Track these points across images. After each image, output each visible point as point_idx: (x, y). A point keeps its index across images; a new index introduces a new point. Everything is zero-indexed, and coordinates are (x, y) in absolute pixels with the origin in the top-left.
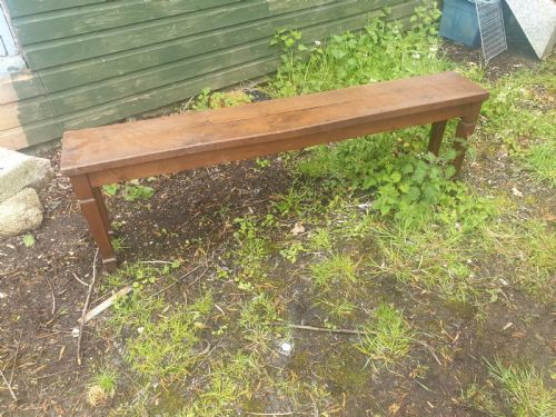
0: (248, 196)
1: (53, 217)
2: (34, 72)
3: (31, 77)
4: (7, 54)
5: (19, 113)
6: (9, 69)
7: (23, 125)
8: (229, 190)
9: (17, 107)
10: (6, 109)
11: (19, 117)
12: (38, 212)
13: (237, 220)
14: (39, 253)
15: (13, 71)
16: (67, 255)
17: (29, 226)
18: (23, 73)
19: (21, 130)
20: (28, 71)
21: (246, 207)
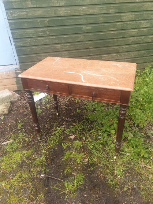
0: (67, 121)
1: (12, 112)
2: (21, 70)
3: (21, 71)
4: (16, 64)
5: (16, 81)
6: (15, 69)
7: (17, 84)
8: (63, 117)
9: (16, 79)
10: (13, 79)
11: (16, 82)
12: (7, 110)
13: (58, 128)
14: (3, 122)
15: (16, 69)
16: (8, 124)
17: (4, 113)
18: (19, 70)
19: (16, 85)
20: (20, 70)
21: (63, 125)
